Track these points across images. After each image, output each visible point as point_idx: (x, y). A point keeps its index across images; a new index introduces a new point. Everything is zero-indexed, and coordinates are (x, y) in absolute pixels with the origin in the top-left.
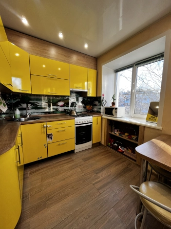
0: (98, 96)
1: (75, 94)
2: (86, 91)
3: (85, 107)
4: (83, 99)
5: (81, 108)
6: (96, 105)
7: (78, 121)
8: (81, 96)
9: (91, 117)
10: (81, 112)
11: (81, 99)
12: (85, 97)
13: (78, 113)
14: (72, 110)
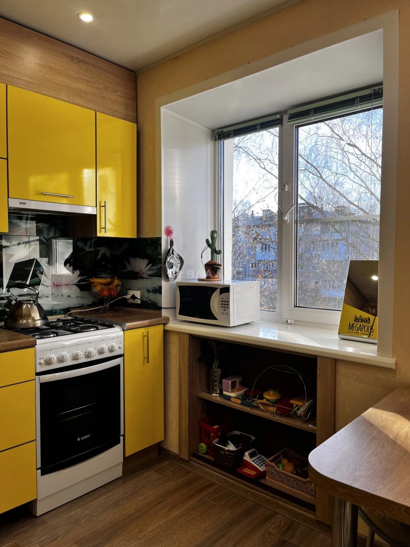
0: (147, 234)
1: (32, 225)
2: (89, 210)
3: (84, 286)
4: (75, 248)
5: (65, 291)
6: (136, 276)
7: (54, 356)
8: (64, 235)
9: (115, 332)
10: (66, 311)
11: (63, 248)
12: (85, 240)
13: (52, 312)
14: (20, 304)
